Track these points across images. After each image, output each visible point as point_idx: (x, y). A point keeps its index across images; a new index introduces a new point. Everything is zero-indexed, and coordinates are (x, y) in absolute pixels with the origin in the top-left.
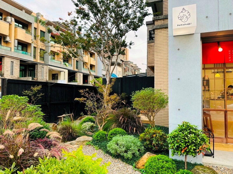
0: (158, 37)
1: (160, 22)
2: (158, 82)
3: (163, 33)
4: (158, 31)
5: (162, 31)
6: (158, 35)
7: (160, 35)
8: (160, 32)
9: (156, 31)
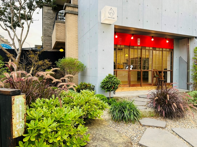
0: (69, 19)
1: (71, 8)
2: (69, 54)
3: (73, 17)
4: (69, 15)
5: (72, 16)
6: (69, 18)
7: (70, 18)
8: (71, 16)
9: (68, 14)
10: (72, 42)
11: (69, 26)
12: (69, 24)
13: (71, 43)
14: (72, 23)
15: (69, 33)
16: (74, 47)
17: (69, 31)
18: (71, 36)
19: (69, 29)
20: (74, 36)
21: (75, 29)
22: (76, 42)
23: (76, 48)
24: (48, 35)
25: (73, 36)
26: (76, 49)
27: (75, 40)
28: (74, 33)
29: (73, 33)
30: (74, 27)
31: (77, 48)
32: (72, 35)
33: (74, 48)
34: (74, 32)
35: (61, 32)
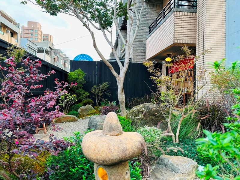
10: (215, 40)
11: (211, 12)
12: (211, 8)
13: (213, 42)
14: (215, 6)
15: (210, 25)
16: (218, 49)
17: (210, 21)
18: (214, 29)
19: (210, 16)
20: (218, 29)
21: (220, 17)
22: (222, 40)
23: (221, 51)
24: (138, 39)
25: (216, 29)
26: (221, 53)
27: (221, 36)
28: (220, 23)
29: (217, 23)
30: (218, 13)
31: (223, 51)
32: (215, 27)
33: (218, 51)
34: (218, 21)
35: (182, 27)
